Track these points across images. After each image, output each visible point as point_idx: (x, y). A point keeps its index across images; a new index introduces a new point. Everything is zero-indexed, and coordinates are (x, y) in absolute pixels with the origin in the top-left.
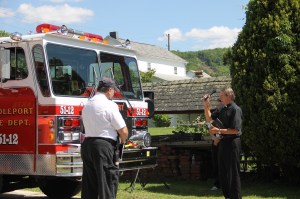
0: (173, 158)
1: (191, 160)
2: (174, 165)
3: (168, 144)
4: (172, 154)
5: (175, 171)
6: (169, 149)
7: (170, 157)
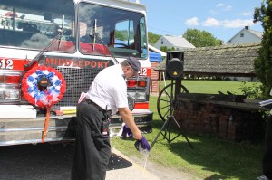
0: (213, 115)
1: (228, 120)
2: (214, 123)
3: (213, 102)
4: (214, 112)
5: (214, 128)
6: (212, 107)
7: (212, 115)
